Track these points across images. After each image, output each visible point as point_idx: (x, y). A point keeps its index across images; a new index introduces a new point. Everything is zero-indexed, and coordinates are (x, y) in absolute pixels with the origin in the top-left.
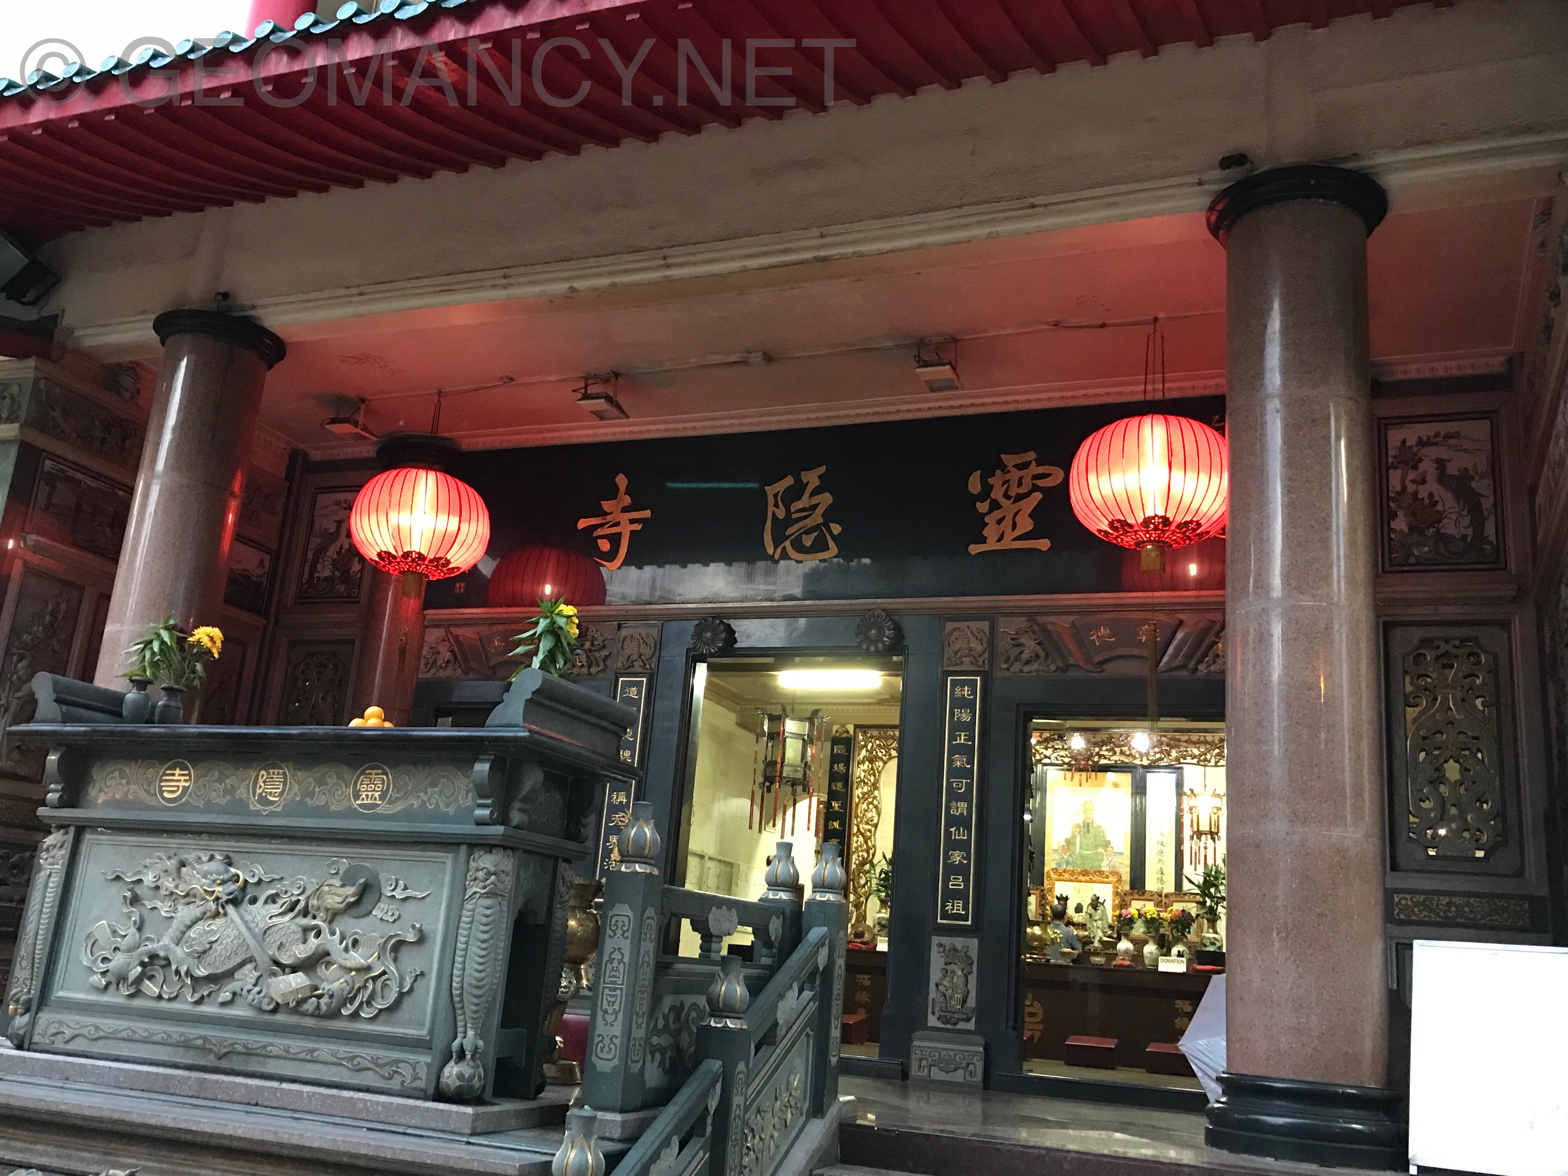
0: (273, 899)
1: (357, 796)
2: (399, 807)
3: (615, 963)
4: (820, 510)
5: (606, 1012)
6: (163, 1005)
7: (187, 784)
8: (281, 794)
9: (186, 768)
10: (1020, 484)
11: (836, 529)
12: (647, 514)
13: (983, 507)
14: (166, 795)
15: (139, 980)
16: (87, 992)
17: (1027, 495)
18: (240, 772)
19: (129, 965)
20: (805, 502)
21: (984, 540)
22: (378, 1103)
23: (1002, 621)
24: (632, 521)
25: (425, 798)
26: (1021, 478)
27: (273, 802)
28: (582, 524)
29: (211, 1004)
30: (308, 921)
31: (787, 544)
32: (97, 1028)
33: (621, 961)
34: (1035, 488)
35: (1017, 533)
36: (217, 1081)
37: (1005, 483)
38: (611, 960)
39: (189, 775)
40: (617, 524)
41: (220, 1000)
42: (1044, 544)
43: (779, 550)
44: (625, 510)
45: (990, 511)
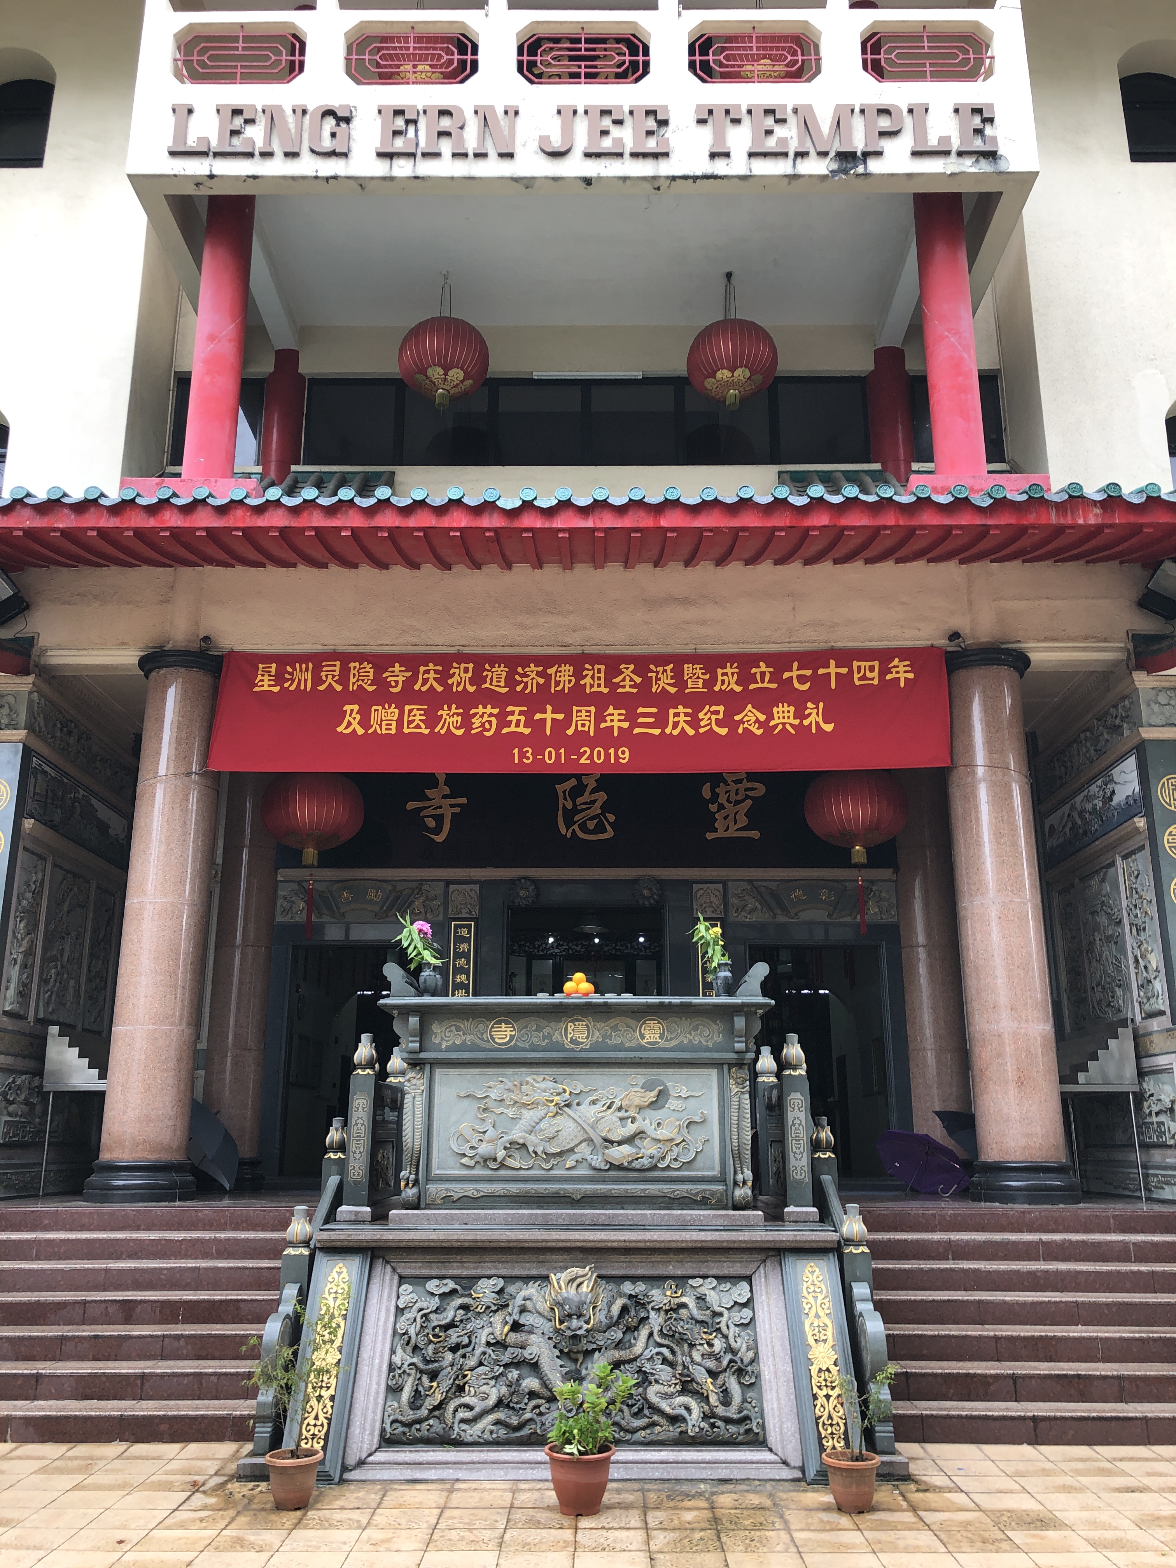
0: (594, 1102)
1: (643, 1037)
2: (673, 1043)
3: (797, 1126)
4: (598, 804)
5: (795, 1153)
6: (522, 1172)
7: (513, 1033)
8: (587, 1038)
9: (511, 1023)
10: (737, 794)
11: (612, 818)
12: (463, 800)
13: (713, 808)
14: (497, 1040)
15: (504, 1159)
16: (459, 1169)
17: (743, 801)
18: (553, 1024)
19: (495, 1150)
20: (586, 797)
21: (716, 830)
22: (700, 1215)
23: (730, 883)
24: (452, 806)
25: (691, 1038)
26: (737, 790)
27: (583, 1043)
28: (410, 806)
29: (559, 1169)
30: (622, 1114)
31: (576, 827)
32: (478, 1191)
33: (800, 1124)
34: (747, 797)
35: (736, 827)
36: (583, 1214)
37: (726, 793)
38: (794, 1124)
39: (513, 1027)
40: (440, 807)
41: (567, 1166)
42: (755, 834)
43: (570, 831)
44: (445, 797)
45: (719, 811)
